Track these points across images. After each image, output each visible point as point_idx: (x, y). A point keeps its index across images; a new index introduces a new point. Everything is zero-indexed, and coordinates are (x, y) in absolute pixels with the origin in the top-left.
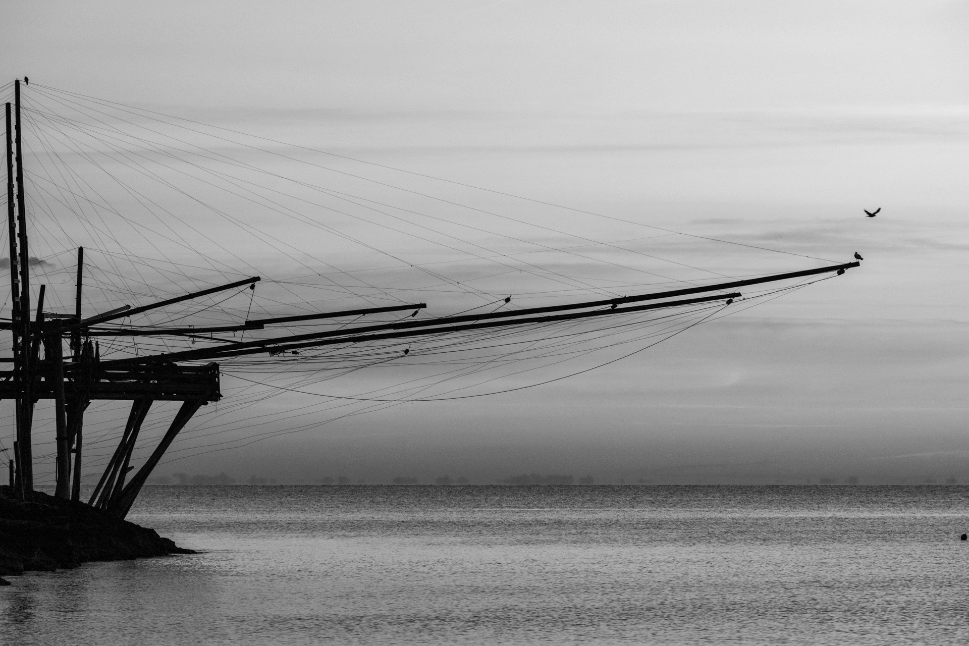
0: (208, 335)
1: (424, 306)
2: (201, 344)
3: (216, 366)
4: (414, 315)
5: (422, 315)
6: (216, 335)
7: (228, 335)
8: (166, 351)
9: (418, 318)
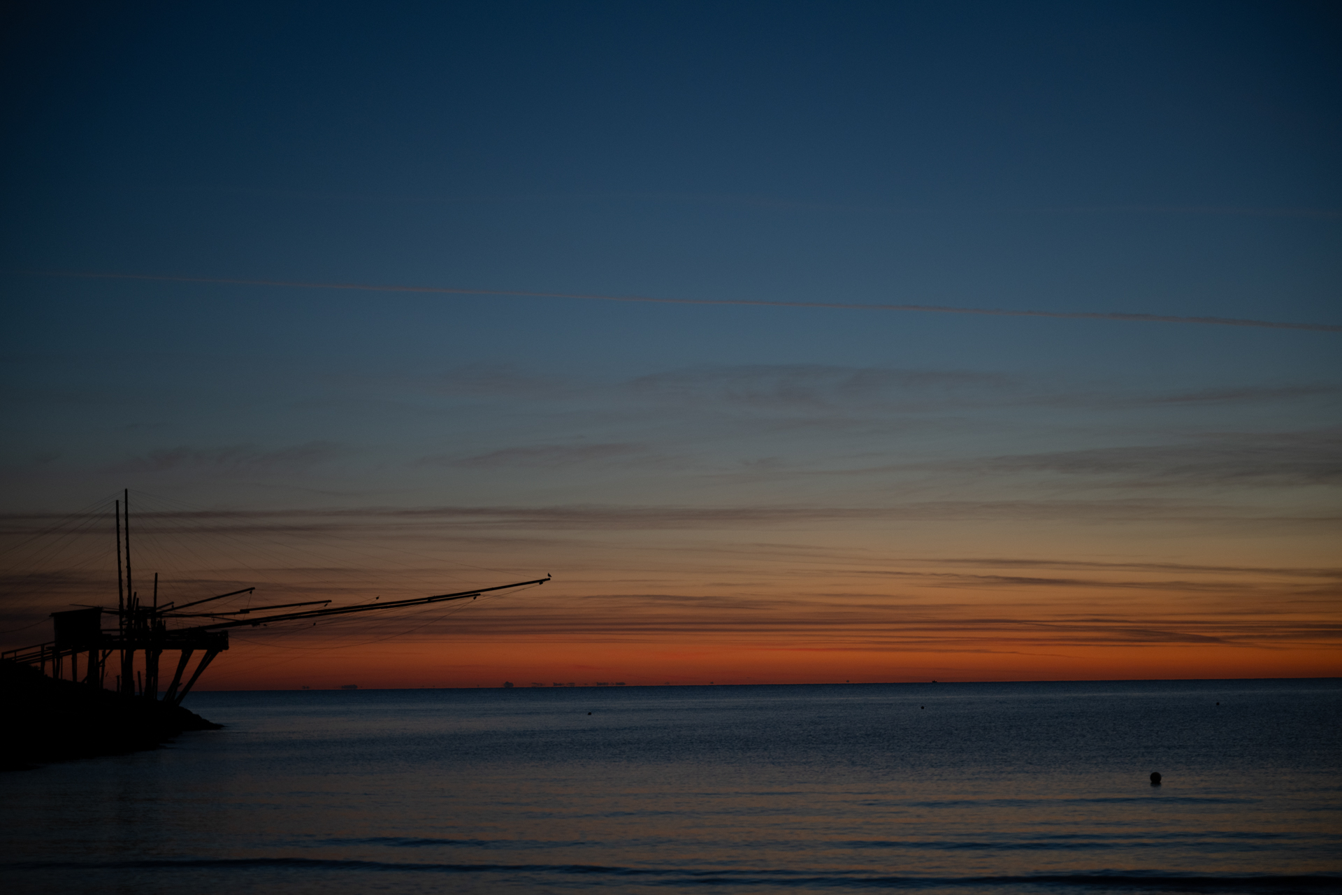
0: (221, 616)
1: (330, 601)
2: (218, 621)
3: (226, 633)
4: (325, 606)
5: (330, 606)
6: (225, 617)
7: (232, 617)
8: (201, 625)
9: (328, 607)
